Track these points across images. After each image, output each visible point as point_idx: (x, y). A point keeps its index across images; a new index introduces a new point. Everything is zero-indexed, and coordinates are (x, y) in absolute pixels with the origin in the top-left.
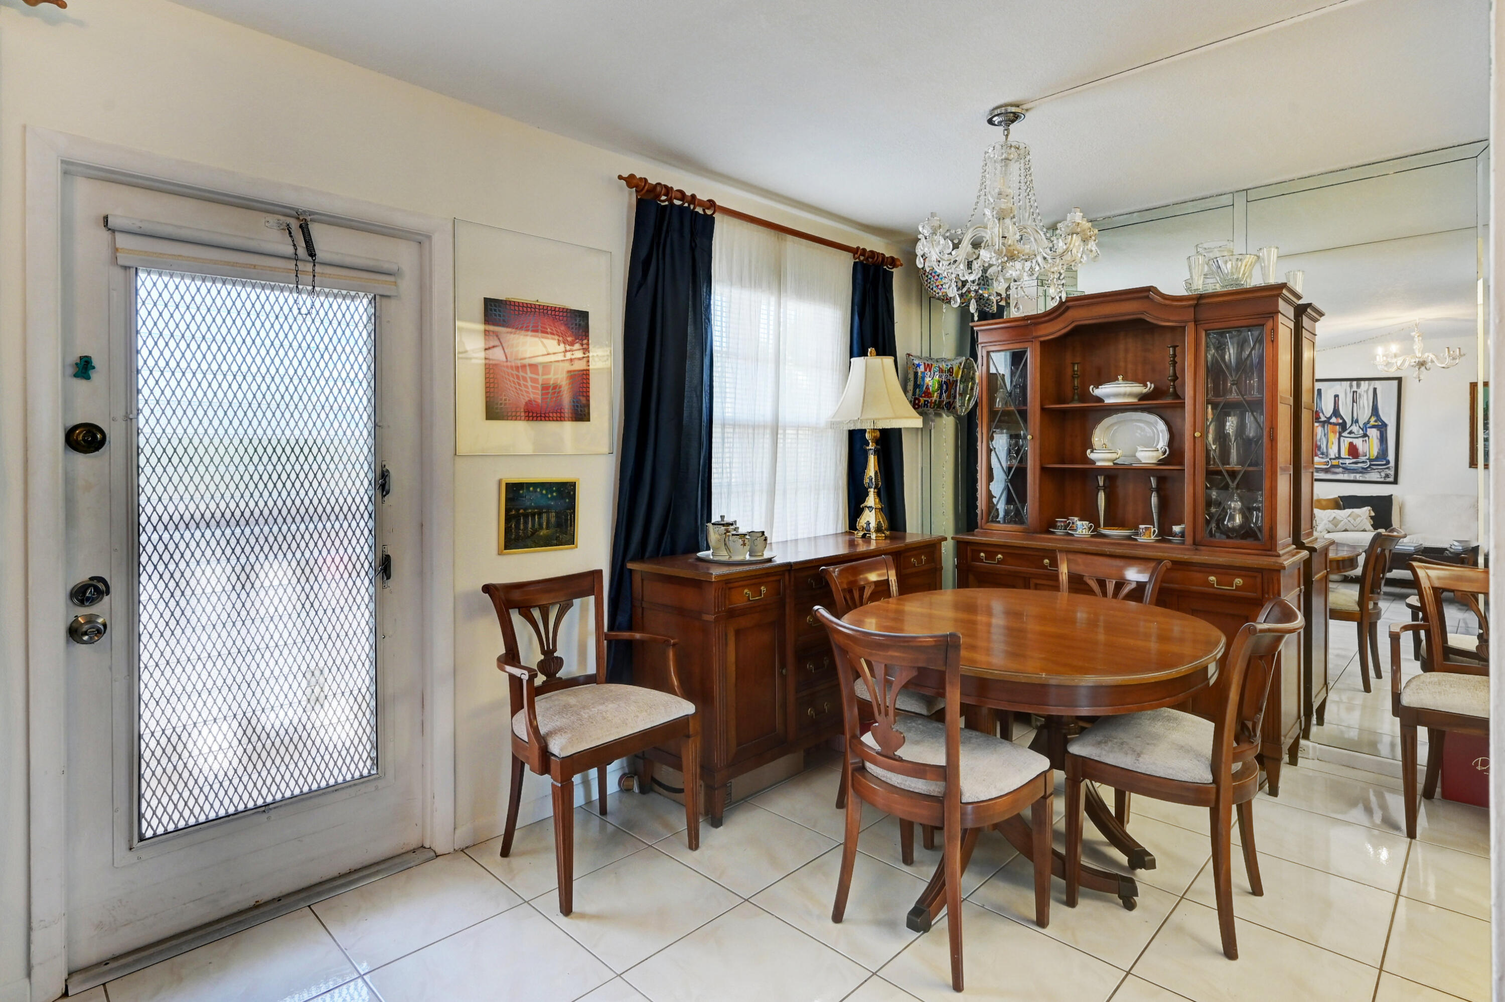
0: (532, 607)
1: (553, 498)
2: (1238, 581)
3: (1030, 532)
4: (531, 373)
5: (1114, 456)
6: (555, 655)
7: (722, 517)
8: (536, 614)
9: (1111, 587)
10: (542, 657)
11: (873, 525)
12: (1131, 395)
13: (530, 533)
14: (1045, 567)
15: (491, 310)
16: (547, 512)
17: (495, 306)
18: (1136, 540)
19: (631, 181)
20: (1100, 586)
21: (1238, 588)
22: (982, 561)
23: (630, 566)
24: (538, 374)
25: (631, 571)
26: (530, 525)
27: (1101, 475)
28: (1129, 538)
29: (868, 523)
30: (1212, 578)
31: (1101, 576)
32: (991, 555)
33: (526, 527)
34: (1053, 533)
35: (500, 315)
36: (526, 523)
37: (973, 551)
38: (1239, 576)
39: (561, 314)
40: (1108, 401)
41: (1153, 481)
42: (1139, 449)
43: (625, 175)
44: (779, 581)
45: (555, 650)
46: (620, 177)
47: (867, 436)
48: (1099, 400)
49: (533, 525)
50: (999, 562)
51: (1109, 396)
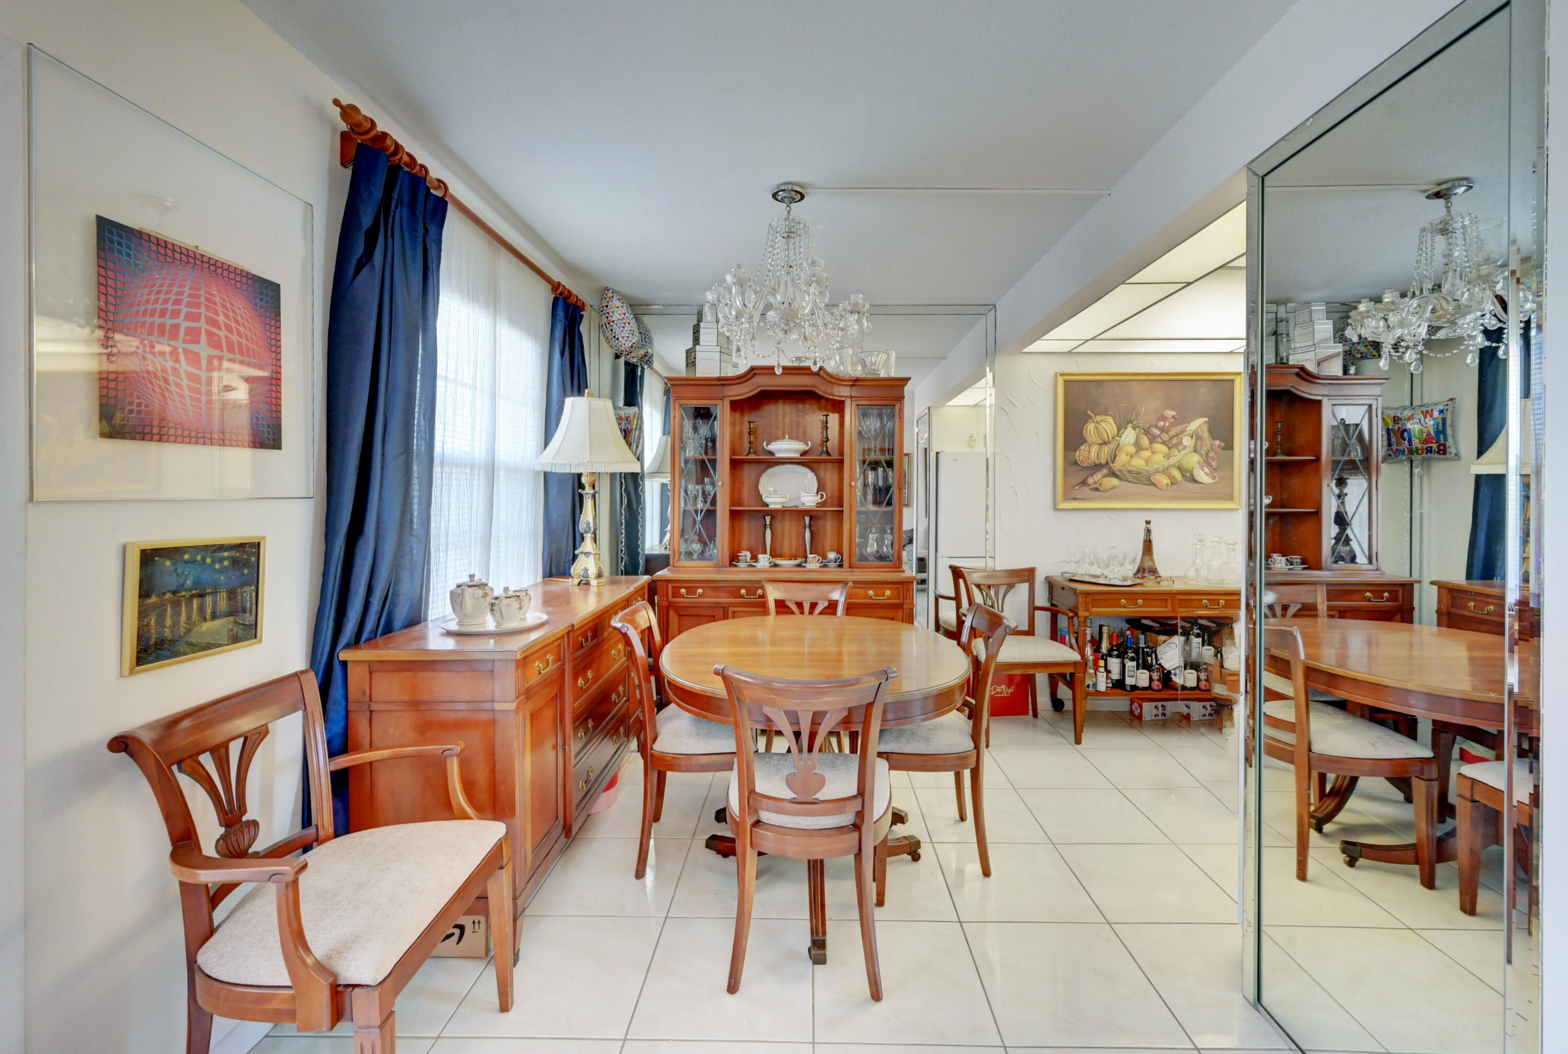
0: (199, 753)
1: (222, 571)
2: (888, 593)
3: (718, 567)
4: (188, 364)
5: (783, 500)
6: (244, 818)
7: (472, 577)
8: (206, 760)
9: (807, 608)
10: (222, 830)
11: (593, 571)
12: (796, 451)
13: (182, 630)
14: (742, 597)
15: (111, 241)
16: (215, 593)
17: (120, 236)
18: (805, 567)
19: (348, 112)
20: (798, 607)
21: (888, 598)
22: (683, 596)
23: (344, 655)
24: (200, 369)
25: (344, 664)
26: (183, 618)
27: (768, 515)
28: (799, 565)
29: (586, 570)
30: (871, 592)
31: (799, 600)
32: (691, 591)
33: (175, 624)
34: (735, 566)
35: (128, 255)
36: (177, 614)
37: (673, 587)
38: (887, 589)
39: (238, 278)
40: (778, 455)
41: (807, 519)
42: (803, 494)
43: (344, 102)
44: (560, 645)
45: (243, 809)
46: (336, 102)
47: (583, 480)
48: (771, 453)
49: (189, 618)
50: (700, 596)
51: (781, 451)
